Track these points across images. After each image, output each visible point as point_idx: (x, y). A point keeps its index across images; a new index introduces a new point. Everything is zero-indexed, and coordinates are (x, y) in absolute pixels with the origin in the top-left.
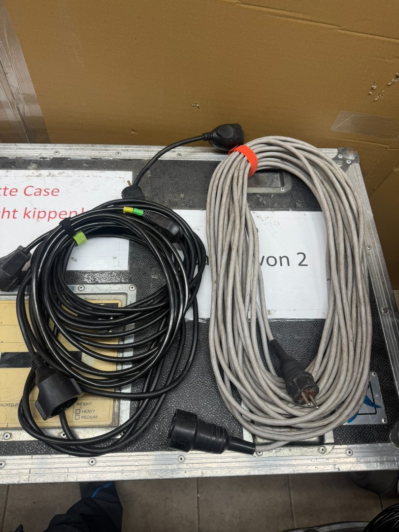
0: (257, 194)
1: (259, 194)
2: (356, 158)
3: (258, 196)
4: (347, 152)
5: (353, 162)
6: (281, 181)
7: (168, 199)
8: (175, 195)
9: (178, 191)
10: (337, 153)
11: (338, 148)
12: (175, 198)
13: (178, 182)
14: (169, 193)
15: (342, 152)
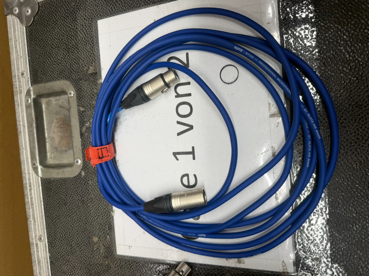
0: (81, 131)
1: (81, 128)
3: (84, 129)
6: (60, 96)
7: (103, 258)
8: (95, 249)
9: (90, 244)
10: (13, 16)
11: (6, 15)
12: (100, 249)
13: (77, 243)
14: (93, 257)
15: (10, 8)
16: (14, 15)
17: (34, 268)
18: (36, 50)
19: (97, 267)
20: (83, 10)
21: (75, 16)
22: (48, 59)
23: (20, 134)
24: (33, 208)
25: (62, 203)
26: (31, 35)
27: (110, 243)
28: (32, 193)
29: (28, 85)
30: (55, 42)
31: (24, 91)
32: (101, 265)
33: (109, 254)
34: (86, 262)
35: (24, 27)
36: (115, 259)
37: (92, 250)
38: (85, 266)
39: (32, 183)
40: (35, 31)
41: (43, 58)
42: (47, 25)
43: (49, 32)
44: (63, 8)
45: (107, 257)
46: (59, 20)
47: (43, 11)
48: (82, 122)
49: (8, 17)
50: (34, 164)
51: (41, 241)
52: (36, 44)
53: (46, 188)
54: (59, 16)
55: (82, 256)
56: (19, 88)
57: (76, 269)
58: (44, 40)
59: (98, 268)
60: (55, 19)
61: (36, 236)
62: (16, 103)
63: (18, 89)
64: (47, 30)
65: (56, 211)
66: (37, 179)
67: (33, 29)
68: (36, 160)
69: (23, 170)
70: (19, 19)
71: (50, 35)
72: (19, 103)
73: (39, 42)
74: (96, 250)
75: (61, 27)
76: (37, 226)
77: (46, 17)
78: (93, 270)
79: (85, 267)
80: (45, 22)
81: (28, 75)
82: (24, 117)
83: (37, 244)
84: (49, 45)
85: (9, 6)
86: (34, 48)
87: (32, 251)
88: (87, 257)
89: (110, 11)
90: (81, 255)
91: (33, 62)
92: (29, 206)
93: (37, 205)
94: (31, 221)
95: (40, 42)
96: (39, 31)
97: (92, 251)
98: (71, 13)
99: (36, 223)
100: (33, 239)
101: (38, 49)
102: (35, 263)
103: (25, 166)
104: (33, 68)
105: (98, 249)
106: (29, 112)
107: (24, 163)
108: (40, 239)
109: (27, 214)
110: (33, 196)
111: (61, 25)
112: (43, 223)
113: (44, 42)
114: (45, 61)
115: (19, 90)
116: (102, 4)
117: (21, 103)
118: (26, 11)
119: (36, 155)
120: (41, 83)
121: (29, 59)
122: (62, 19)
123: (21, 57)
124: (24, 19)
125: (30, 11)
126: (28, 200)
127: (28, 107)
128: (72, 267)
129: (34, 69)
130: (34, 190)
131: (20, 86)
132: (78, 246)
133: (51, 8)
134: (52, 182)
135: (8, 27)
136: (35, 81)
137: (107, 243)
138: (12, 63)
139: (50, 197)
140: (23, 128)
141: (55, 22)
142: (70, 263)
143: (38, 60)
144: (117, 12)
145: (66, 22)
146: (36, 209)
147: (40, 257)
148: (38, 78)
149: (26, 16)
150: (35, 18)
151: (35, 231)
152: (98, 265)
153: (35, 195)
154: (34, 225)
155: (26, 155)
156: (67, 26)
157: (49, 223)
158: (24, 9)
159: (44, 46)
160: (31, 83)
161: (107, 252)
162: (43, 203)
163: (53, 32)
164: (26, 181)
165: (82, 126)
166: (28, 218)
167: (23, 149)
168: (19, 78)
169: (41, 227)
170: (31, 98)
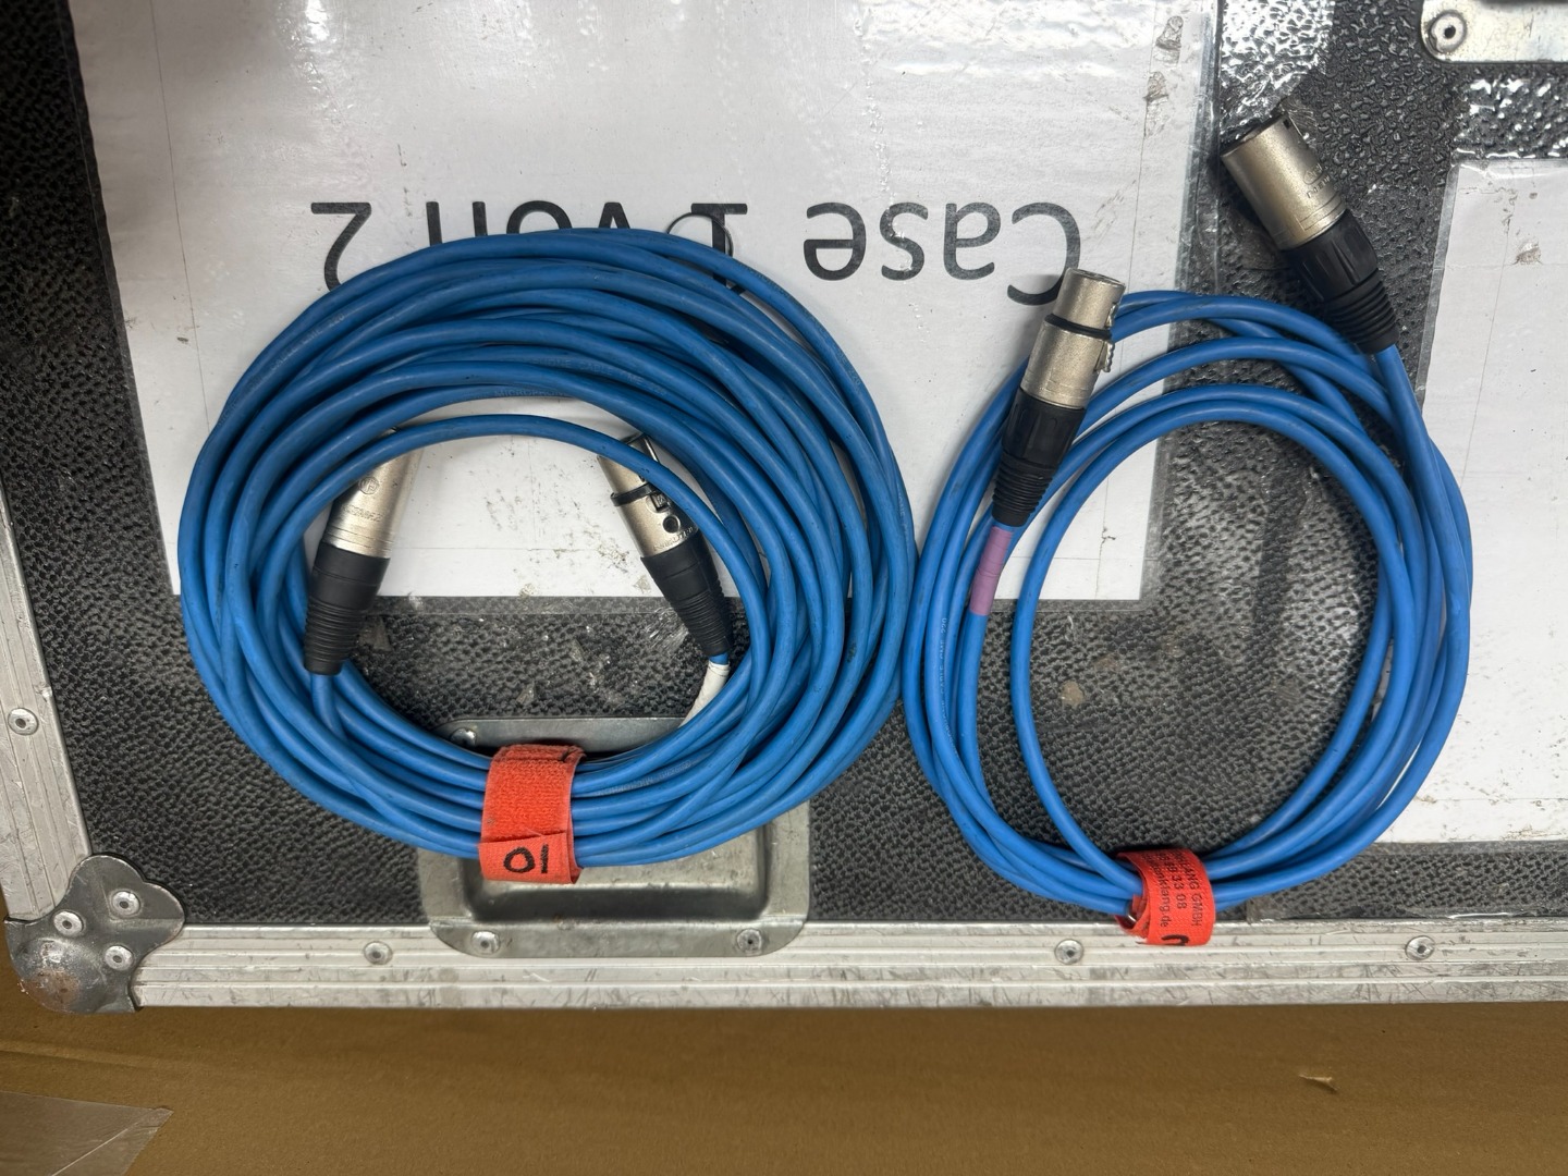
0: (618, 713)
1: (608, 712)
2: (25, 949)
3: (611, 698)
4: (75, 984)
5: (46, 925)
7: (1158, 670)
8: (1116, 700)
9: (1093, 722)
10: (142, 977)
11: (138, 1008)
12: (1115, 678)
13: (1091, 785)
14: (1150, 713)
15: (110, 982)
16: (136, 966)
17: (1201, 999)
18: (284, 885)
19: (1197, 702)
20: (128, 656)
21: (151, 692)
22: (319, 838)
23: (624, 997)
24: (939, 975)
25: (916, 835)
26: (221, 904)
27: (1088, 626)
28: (875, 971)
29: (419, 937)
30: (253, 796)
31: (448, 959)
32: (1188, 683)
33: (1141, 638)
34: (1173, 749)
35: (188, 928)
36: (1162, 613)
37: (1119, 716)
38: (1190, 757)
39: (832, 965)
40: (207, 883)
41: (316, 857)
42: (184, 825)
43: (210, 818)
44: (117, 746)
45: (1154, 648)
46: (164, 767)
47: (129, 840)
48: (583, 705)
49: (143, 1002)
50: (750, 946)
51: (1082, 954)
52: (256, 886)
53: (855, 904)
54: (149, 766)
55: (1146, 764)
56: (431, 980)
57: (1203, 803)
58: (244, 845)
59: (1200, 696)
60: (158, 785)
61: (1062, 976)
62: (495, 1003)
63: (438, 986)
64: (204, 826)
65: (950, 865)
66: (816, 939)
67: (198, 891)
68: (732, 931)
69: (774, 1003)
70: (154, 948)
71: (224, 817)
72: (495, 990)
73: (251, 872)
74: (1120, 697)
75: (192, 764)
76: (1015, 964)
77: (151, 828)
78: (1208, 722)
79: (1195, 758)
80: (172, 835)
81: (381, 935)
82: (552, 971)
83: (1097, 974)
84: (262, 823)
85: (96, 986)
86: (272, 897)
87: (1124, 1002)
88: (1150, 743)
89: (138, 537)
90: (1145, 771)
91: (331, 904)
92: (929, 990)
93: (925, 952)
94: (994, 990)
95: (252, 867)
96: (207, 863)
97: (1125, 718)
98: (138, 710)
99: (1005, 964)
100: (1072, 990)
101: (278, 877)
102: (1178, 994)
103: (757, 989)
104: (353, 910)
105: (1115, 689)
106: (530, 945)
107: (747, 990)
108: (1070, 953)
109: (961, 1004)
110: (886, 965)
111: (186, 763)
112: (1000, 934)
113: (249, 844)
114: (328, 850)
115: (442, 981)
116: (109, 567)
117: (496, 981)
118: (120, 909)
119: (714, 930)
120: (416, 878)
121: (318, 924)
122: (164, 755)
123: (307, 957)
124: (155, 924)
125: (124, 895)
126: (901, 994)
127: (510, 949)
128: (1197, 821)
129: (359, 904)
130: (860, 958)
131: (426, 976)
132: (1106, 778)
133: (114, 803)
134: (828, 872)
135: (185, 1003)
136: (408, 906)
137: (1092, 640)
138: (328, 1002)
139: (889, 887)
140: (600, 982)
141: (172, 787)
142: (1178, 827)
143: (324, 883)
144: (146, 505)
145: (173, 740)
146: (942, 958)
147: (1150, 964)
148: (396, 893)
149: (144, 916)
150: (152, 876)
151: (1038, 976)
152: (1188, 696)
153: (880, 958)
154: (1010, 979)
155: (711, 981)
156: (189, 736)
157: (1004, 905)
158: (114, 922)
159: (268, 850)
160: (413, 923)
161: (1131, 647)
162: (917, 925)
163: (213, 799)
164: (822, 992)
165: (601, 704)
166: (982, 1001)
167: (685, 989)
168: (394, 980)
169: (1020, 947)
170: (477, 931)
